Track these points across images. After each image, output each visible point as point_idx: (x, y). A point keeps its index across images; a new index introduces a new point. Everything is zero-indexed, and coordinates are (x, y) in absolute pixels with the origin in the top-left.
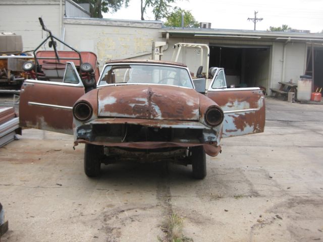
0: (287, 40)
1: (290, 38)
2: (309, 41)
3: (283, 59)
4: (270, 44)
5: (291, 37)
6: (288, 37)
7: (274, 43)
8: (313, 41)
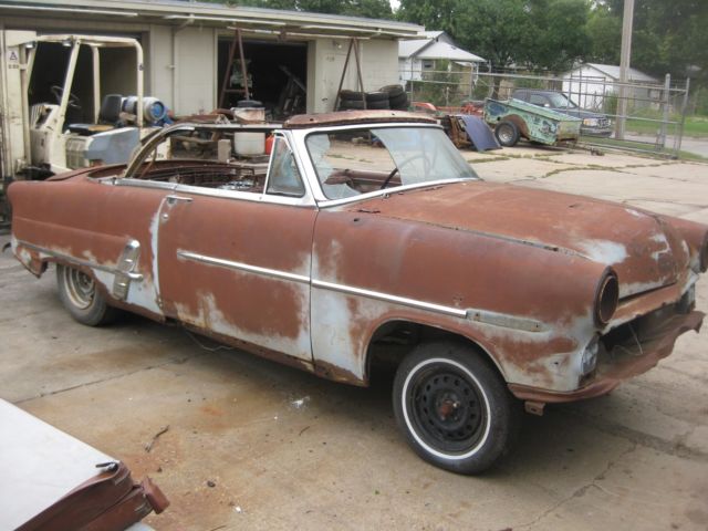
0: (186, 20)
1: (192, 17)
2: (230, 23)
3: (173, 64)
4: (145, 28)
5: (196, 14)
6: (188, 14)
7: (153, 27)
8: (239, 24)
